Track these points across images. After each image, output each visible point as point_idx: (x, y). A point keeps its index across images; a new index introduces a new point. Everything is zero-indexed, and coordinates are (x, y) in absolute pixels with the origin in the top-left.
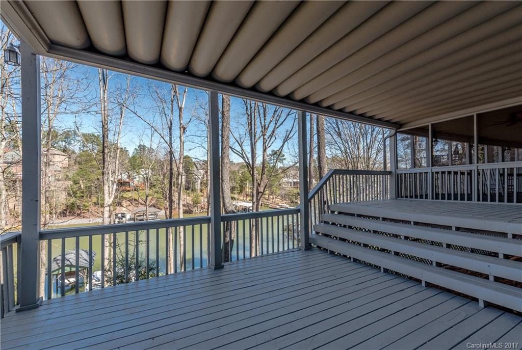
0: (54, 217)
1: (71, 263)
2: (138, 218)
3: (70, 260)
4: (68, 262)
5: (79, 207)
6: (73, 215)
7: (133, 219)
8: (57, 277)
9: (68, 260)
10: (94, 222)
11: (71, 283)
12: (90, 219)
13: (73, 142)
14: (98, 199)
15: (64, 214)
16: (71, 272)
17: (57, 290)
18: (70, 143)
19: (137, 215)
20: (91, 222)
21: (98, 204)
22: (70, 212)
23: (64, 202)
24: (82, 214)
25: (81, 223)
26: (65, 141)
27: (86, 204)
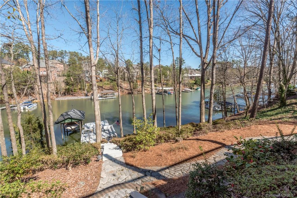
0: (60, 95)
1: (71, 117)
2: (104, 96)
3: (70, 115)
4: (69, 116)
5: (71, 90)
6: (69, 95)
7: (101, 96)
8: (64, 125)
9: (69, 115)
10: (80, 98)
11: (72, 129)
12: (78, 97)
13: (65, 57)
14: (81, 86)
15: (64, 94)
16: (72, 122)
17: (65, 134)
18: (63, 58)
19: (103, 94)
20: (79, 98)
21: (82, 89)
22: (67, 93)
23: (64, 88)
24: (74, 94)
25: (74, 99)
26: (61, 57)
27: (75, 88)
